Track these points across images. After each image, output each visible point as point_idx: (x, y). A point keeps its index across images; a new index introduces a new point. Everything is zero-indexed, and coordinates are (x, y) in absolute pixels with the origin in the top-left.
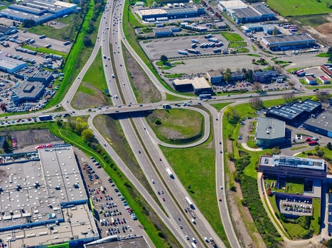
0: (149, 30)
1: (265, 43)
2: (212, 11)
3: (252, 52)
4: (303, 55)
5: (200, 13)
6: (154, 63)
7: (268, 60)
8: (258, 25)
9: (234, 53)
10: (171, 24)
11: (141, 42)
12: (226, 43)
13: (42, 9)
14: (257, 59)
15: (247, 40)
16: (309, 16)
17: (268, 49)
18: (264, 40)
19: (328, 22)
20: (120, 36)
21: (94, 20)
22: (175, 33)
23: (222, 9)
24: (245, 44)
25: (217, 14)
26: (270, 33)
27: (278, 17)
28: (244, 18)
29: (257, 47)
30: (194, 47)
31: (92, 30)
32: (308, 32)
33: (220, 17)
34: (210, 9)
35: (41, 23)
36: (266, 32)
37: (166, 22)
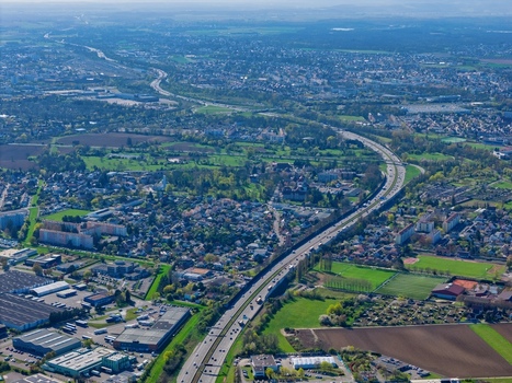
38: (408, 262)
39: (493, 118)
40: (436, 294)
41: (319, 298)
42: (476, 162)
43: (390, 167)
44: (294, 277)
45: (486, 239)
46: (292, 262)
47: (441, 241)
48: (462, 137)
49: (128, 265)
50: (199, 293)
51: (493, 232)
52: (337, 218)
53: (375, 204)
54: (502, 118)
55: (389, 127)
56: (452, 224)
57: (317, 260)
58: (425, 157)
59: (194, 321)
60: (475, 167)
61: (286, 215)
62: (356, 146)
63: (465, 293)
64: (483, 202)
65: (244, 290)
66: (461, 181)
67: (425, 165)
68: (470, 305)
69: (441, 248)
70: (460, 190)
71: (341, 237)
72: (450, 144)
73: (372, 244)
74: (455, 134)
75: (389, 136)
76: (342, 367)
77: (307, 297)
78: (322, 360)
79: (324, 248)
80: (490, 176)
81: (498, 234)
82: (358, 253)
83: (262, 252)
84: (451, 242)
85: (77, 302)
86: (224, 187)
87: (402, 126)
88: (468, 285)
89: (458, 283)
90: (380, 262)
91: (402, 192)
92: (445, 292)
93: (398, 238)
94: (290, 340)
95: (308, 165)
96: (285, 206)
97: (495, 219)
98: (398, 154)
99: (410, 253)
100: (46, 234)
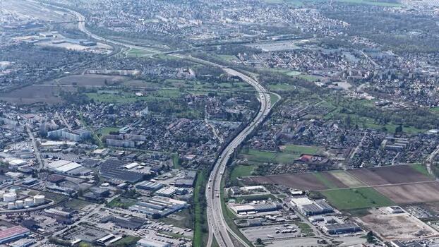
0: (243, 221)
1: (326, 229)
2: (287, 206)
3: (317, 236)
4: (351, 237)
5: (278, 208)
6: (253, 243)
7: (328, 241)
8: (320, 217)
9: (305, 236)
10: (259, 217)
11: (241, 230)
12: (299, 230)
13: (162, 205)
14: (320, 240)
15: (313, 228)
16: (358, 209)
17: (328, 234)
18: (324, 228)
19: (370, 214)
20: (225, 226)
21: (202, 213)
22: (263, 223)
23: (294, 205)
24: (312, 230)
25: (290, 209)
26: (329, 222)
27: (335, 210)
28: (311, 212)
29: (320, 232)
30: (278, 232)
31: (204, 221)
32: (356, 222)
33: (293, 211)
34: (285, 205)
35: (165, 216)
36: (326, 221)
37: (255, 215)
38: (282, 148)
39: (316, 55)
40: (295, 162)
41: (248, 165)
42: (308, 90)
43: (261, 95)
44: (233, 157)
45: (315, 136)
46: (230, 149)
47: (294, 138)
48: (298, 71)
49: (159, 155)
50: (196, 165)
51: (319, 132)
52: (243, 127)
53: (259, 119)
54: (322, 55)
55: (253, 64)
56: (299, 129)
57: (241, 149)
58: (279, 88)
59: (201, 175)
60: (308, 93)
61: (218, 126)
62: (238, 80)
63: (308, 160)
64: (313, 116)
65: (215, 163)
66: (301, 103)
67: (280, 93)
68: (310, 165)
69: (296, 141)
70: (301, 109)
71: (248, 137)
72: (292, 77)
73: (263, 140)
74: (294, 69)
75: (255, 72)
76: (265, 189)
77: (243, 164)
78: (257, 187)
79: (243, 144)
80: (316, 99)
81: (321, 133)
82: (257, 145)
83: (215, 146)
84: (299, 138)
85: (147, 171)
86: (178, 111)
87: (261, 64)
88: (309, 157)
89: (305, 156)
90: (269, 148)
91: (271, 111)
92: (300, 160)
93: (275, 137)
94: (242, 181)
95: (216, 95)
96: (214, 122)
97: (319, 125)
98: (264, 85)
99: (281, 144)
100: (109, 141)
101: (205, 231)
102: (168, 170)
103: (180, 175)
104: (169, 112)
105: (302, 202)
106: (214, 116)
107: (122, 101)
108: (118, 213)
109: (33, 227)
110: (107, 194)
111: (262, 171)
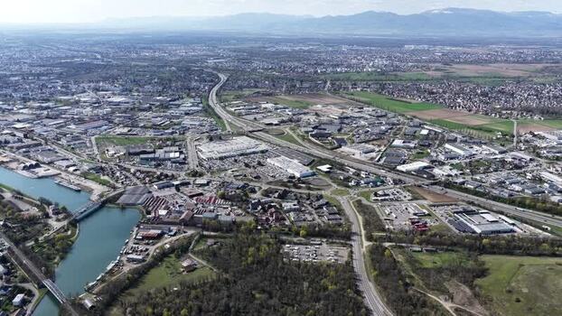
0: (240, 113)
1: (290, 114)
2: (261, 107)
5: (257, 108)
6: (252, 120)
8: (283, 110)
10: (248, 111)
11: (241, 117)
13: (188, 110)
15: (282, 113)
16: (302, 107)
19: (310, 108)
20: (231, 116)
21: (213, 112)
22: (252, 114)
25: (264, 108)
28: (276, 109)
30: (263, 116)
31: (217, 115)
32: (305, 111)
33: (266, 109)
35: (192, 113)
44: (218, 93)
45: (258, 85)
46: (214, 91)
47: (247, 86)
50: (198, 97)
52: (216, 84)
53: (223, 81)
58: (226, 72)
59: (203, 100)
61: (201, 84)
65: (208, 95)
67: (228, 74)
72: (231, 69)
73: (230, 88)
75: (209, 68)
77: (225, 95)
79: (220, 89)
81: (260, 84)
82: (228, 89)
83: (204, 90)
84: (250, 86)
85: (170, 99)
87: (211, 65)
91: (228, 79)
94: (229, 100)
98: (217, 72)
99: (241, 88)
100: (141, 89)
101: (219, 118)
102: (182, 98)
103: (192, 100)
104: (170, 80)
105: (269, 106)
106: (196, 81)
107: (138, 78)
108: (162, 114)
109: (111, 122)
110: (150, 108)
111: (238, 97)
